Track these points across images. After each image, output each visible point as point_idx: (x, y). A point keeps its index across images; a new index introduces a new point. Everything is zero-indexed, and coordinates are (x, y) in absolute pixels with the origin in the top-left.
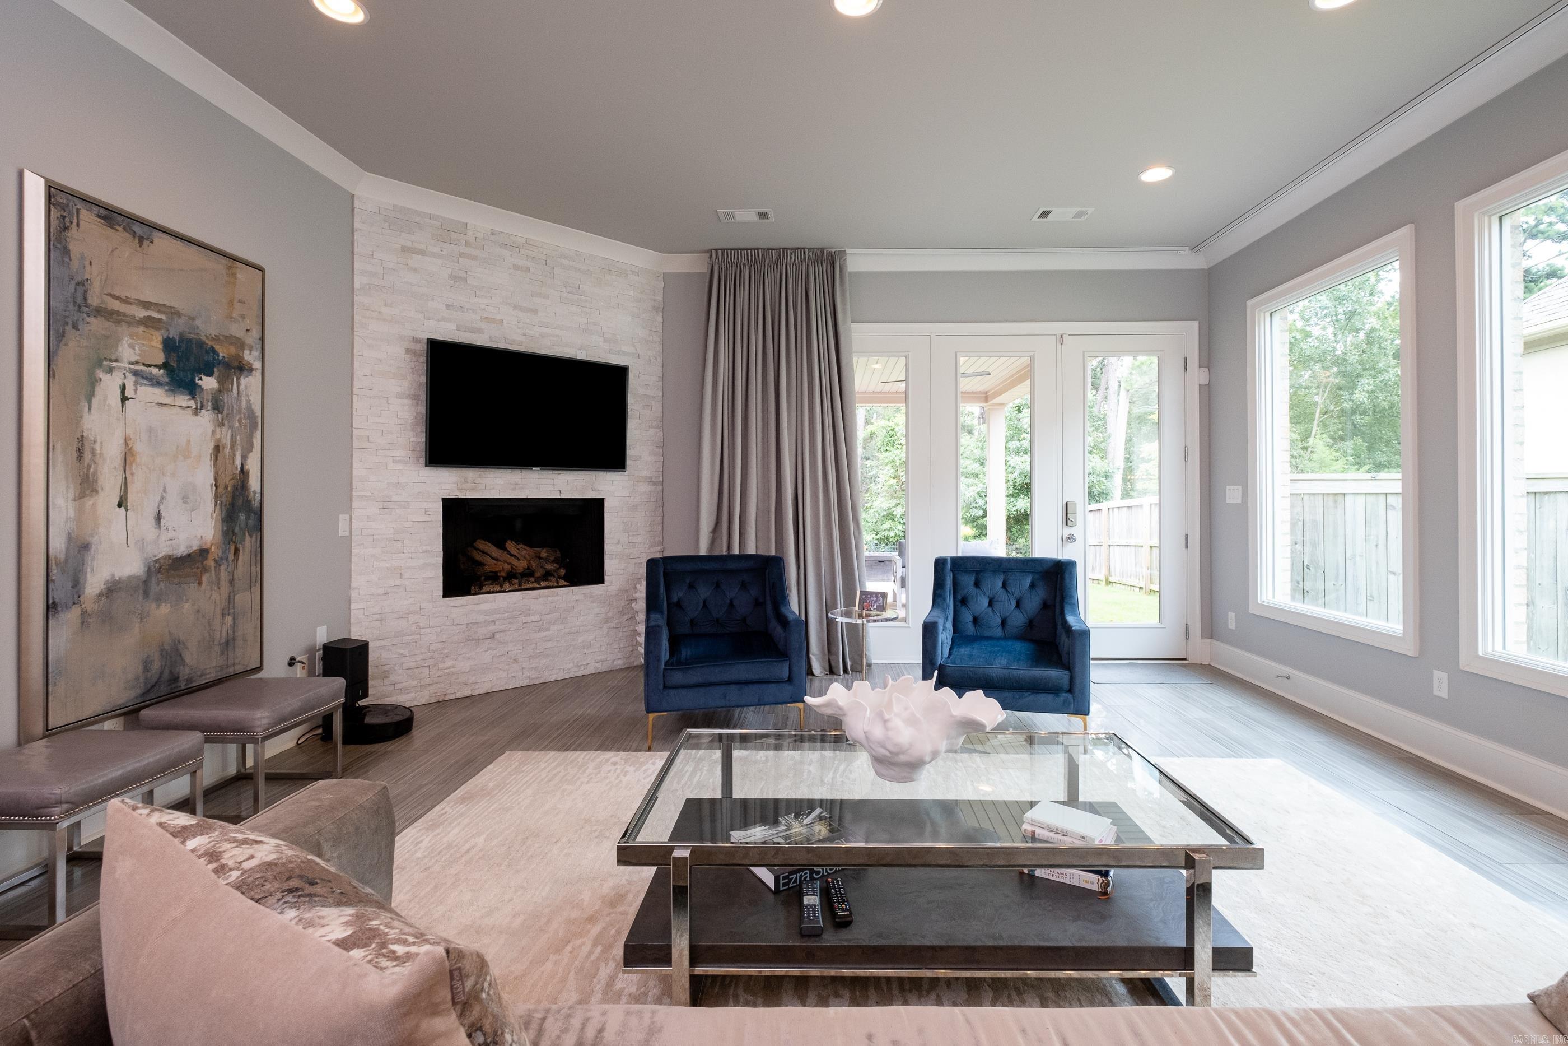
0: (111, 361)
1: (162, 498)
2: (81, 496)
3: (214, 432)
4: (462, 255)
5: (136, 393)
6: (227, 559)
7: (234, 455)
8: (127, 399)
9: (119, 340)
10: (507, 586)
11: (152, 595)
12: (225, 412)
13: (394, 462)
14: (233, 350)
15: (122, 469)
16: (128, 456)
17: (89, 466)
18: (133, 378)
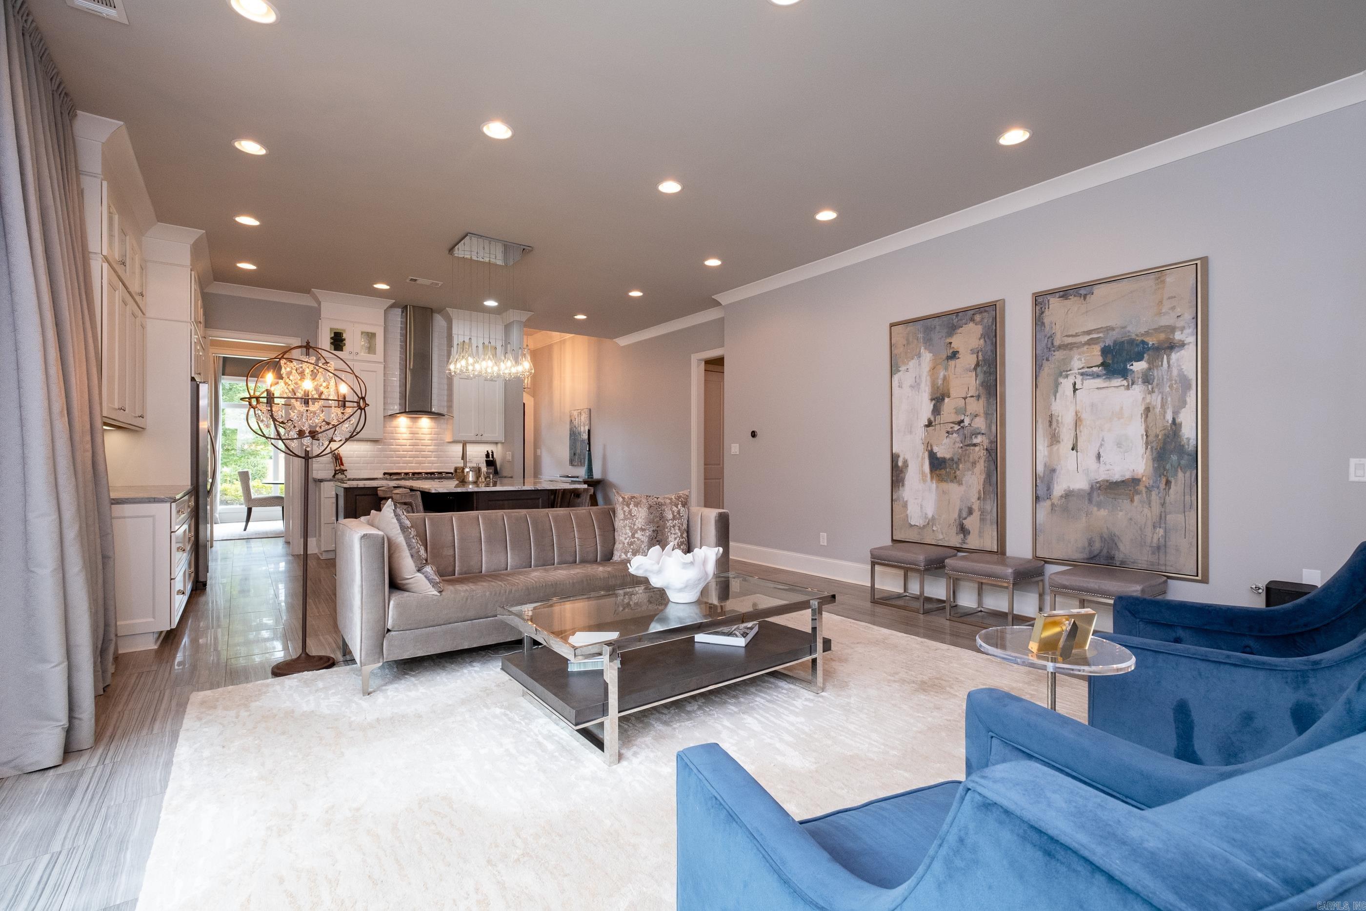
0: (1067, 371)
1: (1101, 445)
2: (1051, 445)
3: (1143, 398)
5: (1082, 385)
6: (1158, 487)
7: (1165, 412)
8: (1077, 390)
9: (1071, 358)
11: (1094, 503)
12: (1155, 383)
14: (1162, 336)
15: (1074, 429)
16: (1078, 422)
17: (1055, 429)
18: (1081, 377)
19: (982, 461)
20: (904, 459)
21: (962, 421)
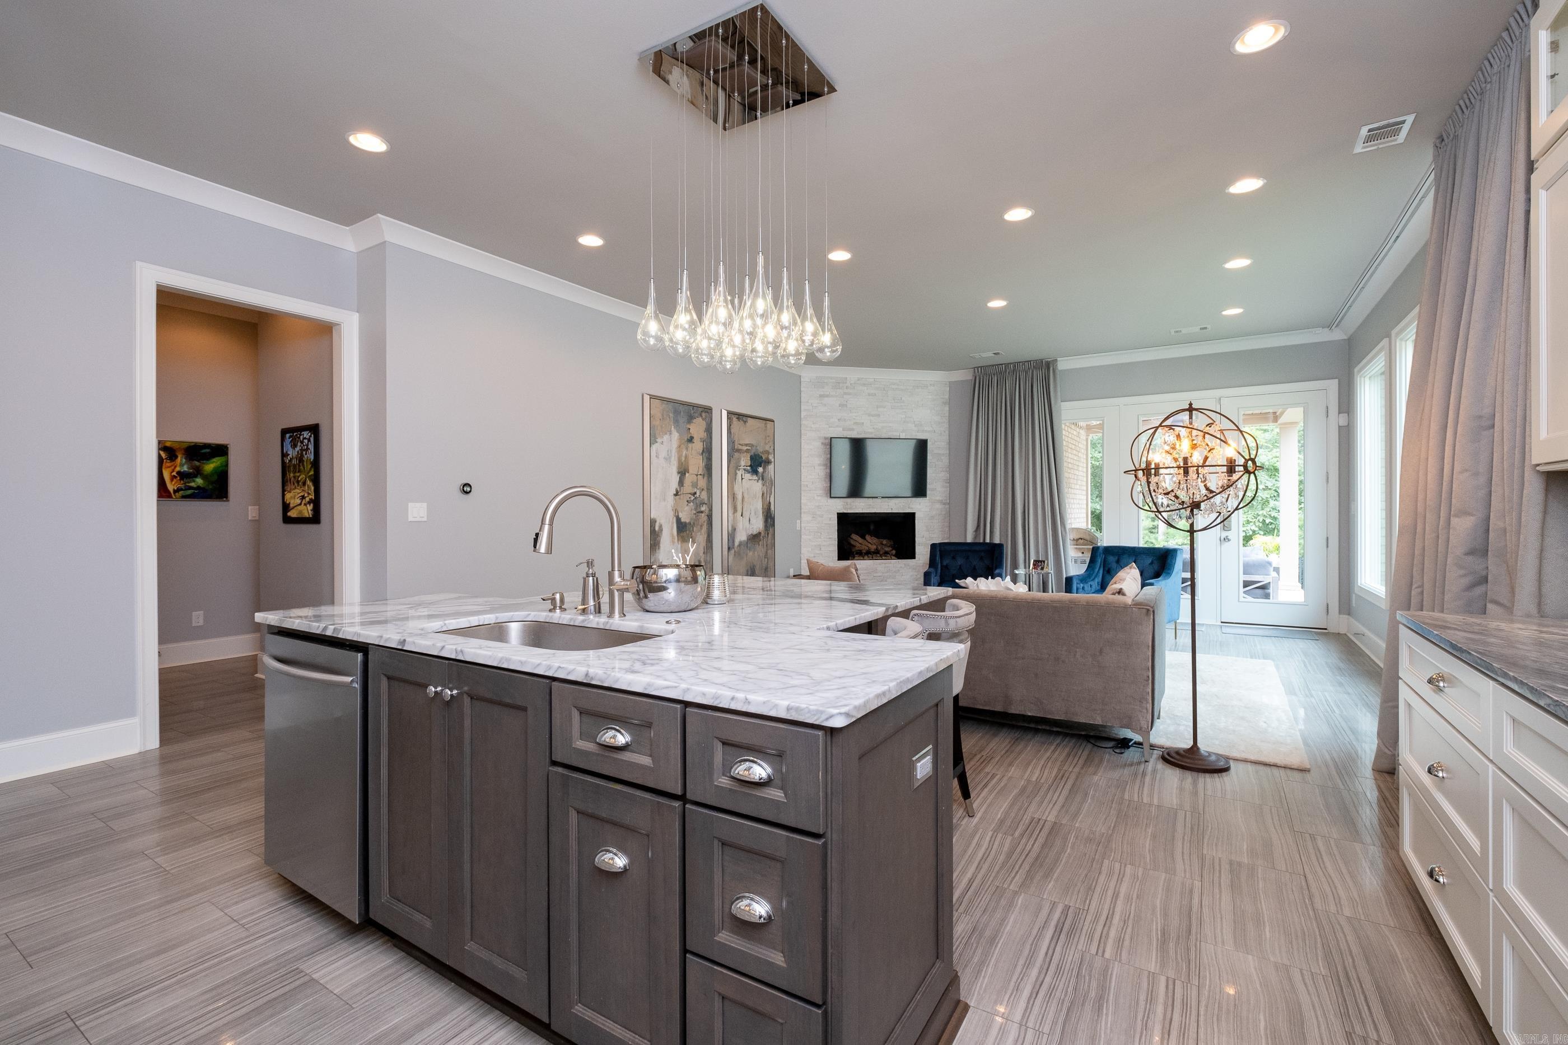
0: (740, 466)
1: (751, 514)
2: (734, 513)
3: (762, 488)
4: (845, 394)
6: (766, 537)
7: (767, 498)
8: (743, 479)
9: (742, 459)
10: (866, 557)
12: (765, 480)
13: (817, 496)
14: (767, 456)
15: (742, 503)
16: (743, 498)
17: (735, 503)
18: (744, 472)
19: (705, 524)
20: (660, 523)
21: (695, 493)
